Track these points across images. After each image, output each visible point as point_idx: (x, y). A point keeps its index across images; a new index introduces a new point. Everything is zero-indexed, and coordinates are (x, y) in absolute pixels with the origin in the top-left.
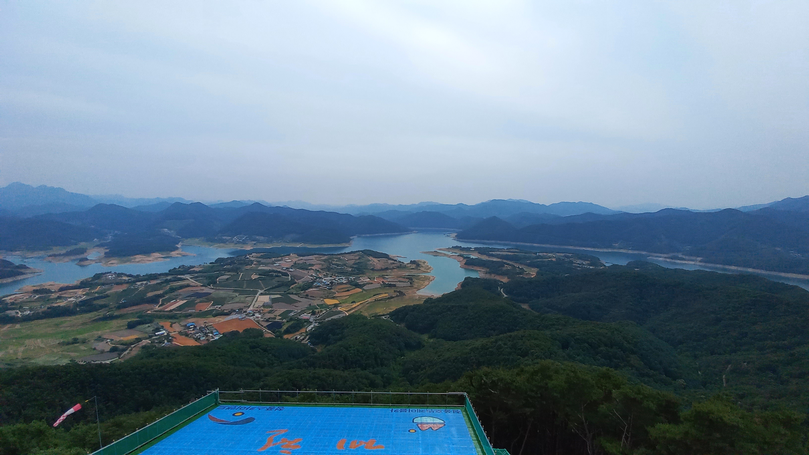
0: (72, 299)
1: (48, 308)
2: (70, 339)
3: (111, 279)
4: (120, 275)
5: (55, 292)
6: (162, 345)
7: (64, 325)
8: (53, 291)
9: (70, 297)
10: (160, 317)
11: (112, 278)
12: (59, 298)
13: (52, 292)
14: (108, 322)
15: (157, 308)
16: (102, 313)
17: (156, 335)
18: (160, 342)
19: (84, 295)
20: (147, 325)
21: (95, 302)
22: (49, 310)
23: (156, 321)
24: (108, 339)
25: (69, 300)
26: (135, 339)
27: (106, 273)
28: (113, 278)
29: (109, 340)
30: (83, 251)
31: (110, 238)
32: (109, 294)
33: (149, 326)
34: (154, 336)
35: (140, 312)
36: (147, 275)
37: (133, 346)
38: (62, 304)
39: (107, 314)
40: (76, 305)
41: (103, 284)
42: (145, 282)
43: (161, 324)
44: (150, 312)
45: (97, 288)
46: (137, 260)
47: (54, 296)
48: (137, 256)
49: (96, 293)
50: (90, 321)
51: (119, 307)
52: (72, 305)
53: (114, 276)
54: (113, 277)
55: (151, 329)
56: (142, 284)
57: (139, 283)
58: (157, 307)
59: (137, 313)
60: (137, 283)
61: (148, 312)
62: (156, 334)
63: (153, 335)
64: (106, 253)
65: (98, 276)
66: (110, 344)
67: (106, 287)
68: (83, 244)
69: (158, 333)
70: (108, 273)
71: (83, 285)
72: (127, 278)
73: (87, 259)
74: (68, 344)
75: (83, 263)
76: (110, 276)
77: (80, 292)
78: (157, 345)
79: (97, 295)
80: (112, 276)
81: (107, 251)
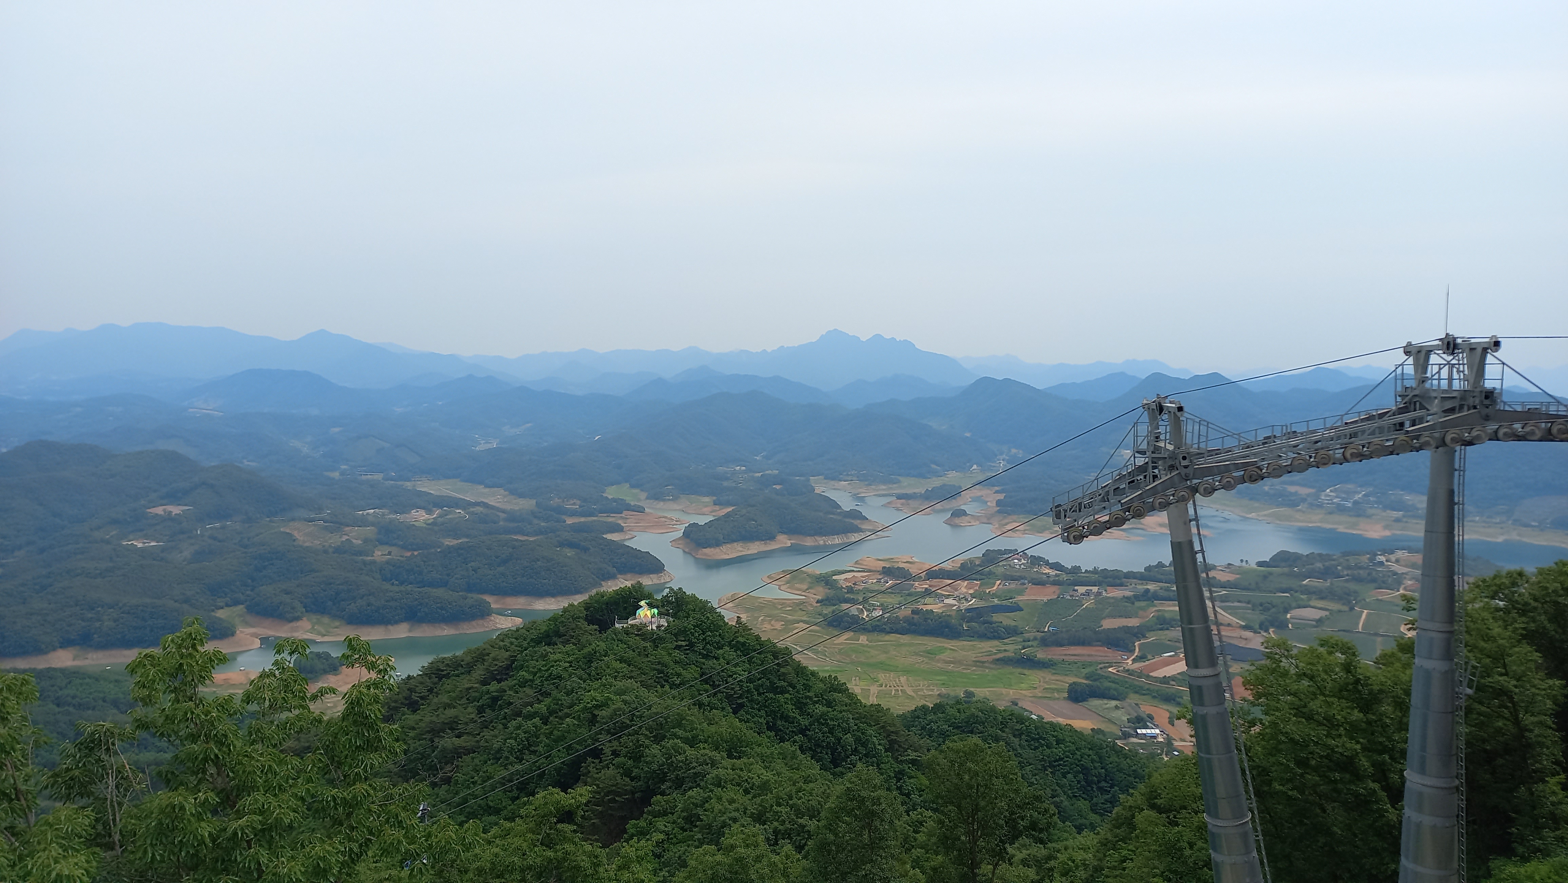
0: (950, 601)
1: (913, 612)
2: (960, 692)
3: (1018, 567)
4: (1037, 561)
5: (919, 579)
7: (942, 656)
8: (914, 575)
9: (948, 597)
10: (1139, 690)
11: (1020, 566)
12: (927, 593)
13: (914, 579)
14: (1026, 672)
15: (1131, 664)
16: (1011, 647)
17: (1137, 736)
19: (973, 596)
20: (1114, 703)
21: (996, 617)
22: (916, 617)
23: (1133, 699)
24: (1032, 713)
25: (946, 601)
26: (1093, 730)
27: (1005, 553)
28: (1022, 566)
30: (955, 493)
31: (1000, 465)
32: (1021, 604)
33: (1117, 707)
34: (1132, 736)
35: (1091, 664)
36: (1095, 571)
38: (935, 608)
39: (1022, 652)
40: (962, 616)
41: (1006, 578)
42: (1095, 589)
43: (1147, 708)
44: (1114, 672)
45: (995, 584)
47: (920, 586)
49: (994, 596)
50: (990, 659)
51: (1045, 643)
52: (953, 616)
53: (1023, 561)
55: (1123, 716)
56: (1088, 593)
57: (1082, 589)
58: (1130, 661)
59: (1084, 666)
60: (1076, 588)
61: (1111, 670)
63: (1131, 732)
64: (998, 503)
65: (991, 557)
67: (1012, 586)
68: (952, 477)
69: (1144, 731)
70: (1011, 552)
71: (966, 572)
72: (1052, 572)
73: (964, 513)
75: (957, 521)
76: (1016, 561)
77: (963, 587)
79: (996, 601)
80: (1020, 560)
81: (1002, 497)
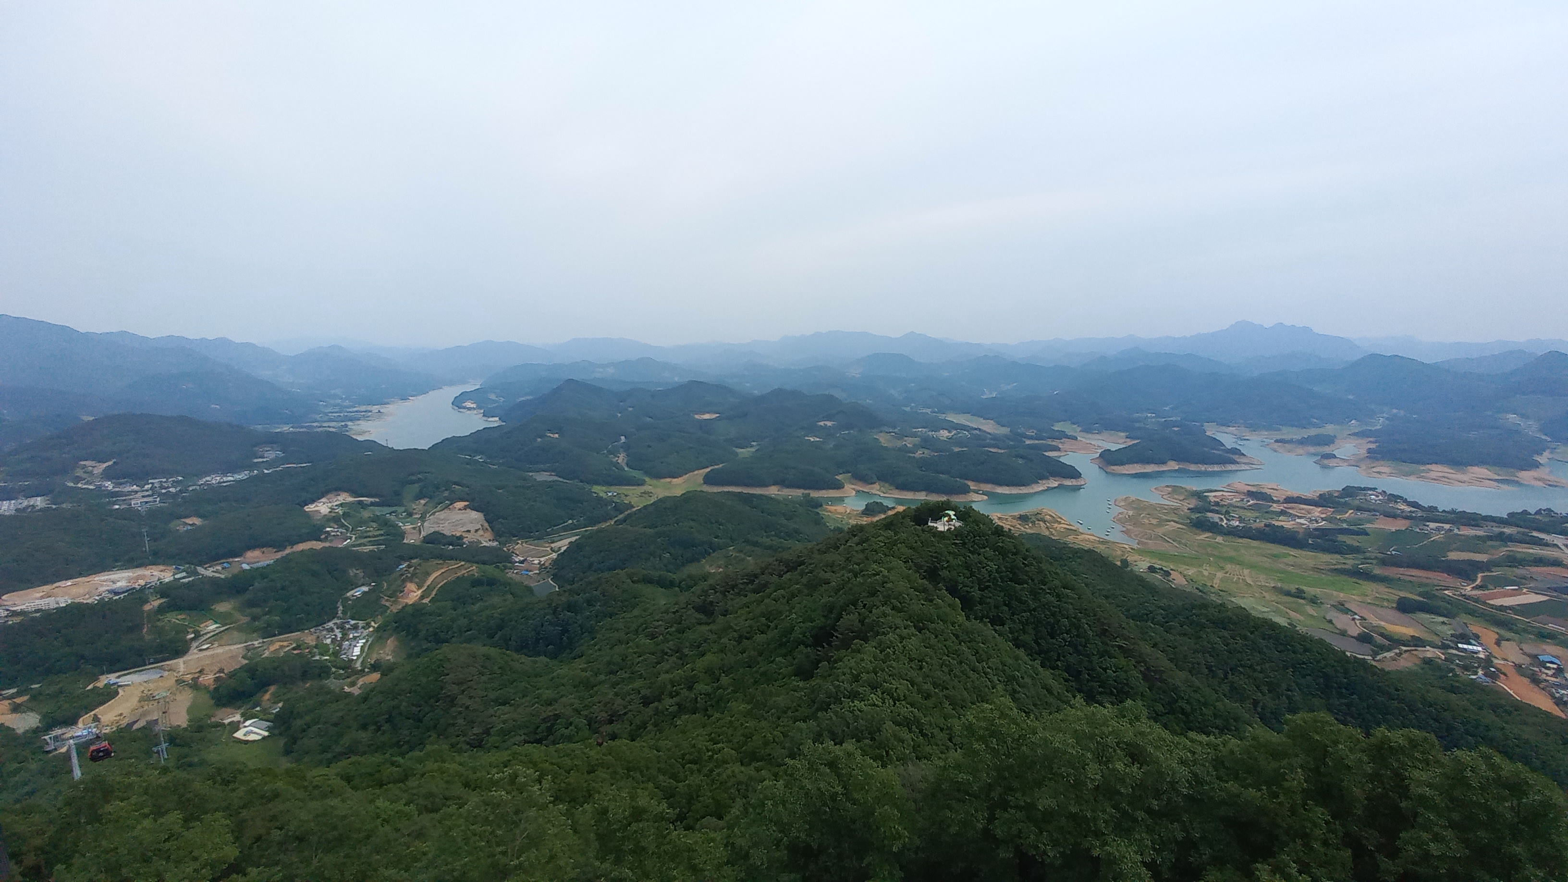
0: (1302, 521)
1: (1266, 525)
2: (1293, 588)
3: (1374, 501)
4: (1395, 498)
5: (1278, 502)
6: (1470, 675)
7: (1285, 560)
8: (1275, 499)
9: (1300, 517)
10: (1471, 613)
11: (1376, 501)
12: (1283, 513)
13: (1274, 502)
14: (1360, 582)
15: (1468, 590)
16: (1350, 562)
17: (1458, 649)
18: (1466, 668)
19: (1323, 519)
20: (1441, 619)
21: (1341, 538)
22: (1267, 529)
23: (1464, 618)
24: (1356, 614)
25: (1298, 520)
26: (1412, 636)
27: (1365, 489)
28: (1378, 502)
29: (1357, 617)
30: (1329, 440)
31: (1379, 423)
32: (1368, 531)
33: (1443, 623)
34: (1452, 648)
35: (1427, 585)
36: (1453, 512)
37: (1404, 648)
38: (1287, 524)
39: (1360, 566)
40: (1309, 533)
41: (1359, 509)
42: (1447, 526)
43: (1475, 628)
44: (1450, 594)
45: (1347, 512)
46: (1433, 475)
47: (1276, 507)
48: (1433, 467)
49: (1345, 521)
50: (1327, 567)
51: (1384, 563)
52: (1301, 531)
53: (1380, 497)
54: (1379, 500)
55: (1448, 631)
56: (1438, 529)
57: (1433, 525)
58: (1469, 588)
59: (1420, 585)
60: (1428, 523)
61: (1446, 592)
62: (1460, 645)
63: (1452, 645)
64: (1369, 451)
65: (1349, 491)
66: (1358, 625)
67: (1366, 515)
68: (1329, 429)
69: (1465, 646)
70: (1371, 489)
71: (1323, 501)
72: (1408, 509)
73: (1334, 457)
74: (1288, 594)
75: (1326, 462)
76: (1373, 497)
77: (1317, 512)
78: (1458, 671)
79: (1345, 526)
80: (1377, 496)
81: (1373, 446)
